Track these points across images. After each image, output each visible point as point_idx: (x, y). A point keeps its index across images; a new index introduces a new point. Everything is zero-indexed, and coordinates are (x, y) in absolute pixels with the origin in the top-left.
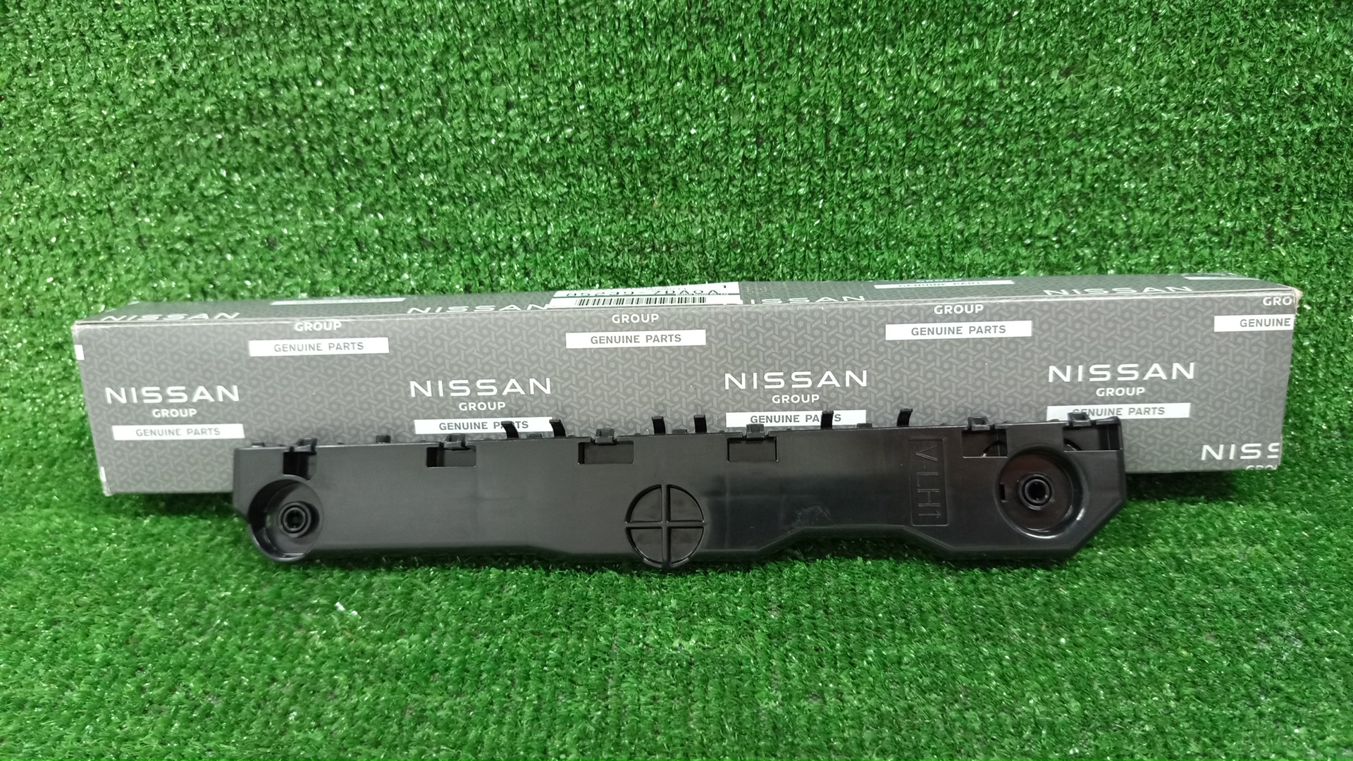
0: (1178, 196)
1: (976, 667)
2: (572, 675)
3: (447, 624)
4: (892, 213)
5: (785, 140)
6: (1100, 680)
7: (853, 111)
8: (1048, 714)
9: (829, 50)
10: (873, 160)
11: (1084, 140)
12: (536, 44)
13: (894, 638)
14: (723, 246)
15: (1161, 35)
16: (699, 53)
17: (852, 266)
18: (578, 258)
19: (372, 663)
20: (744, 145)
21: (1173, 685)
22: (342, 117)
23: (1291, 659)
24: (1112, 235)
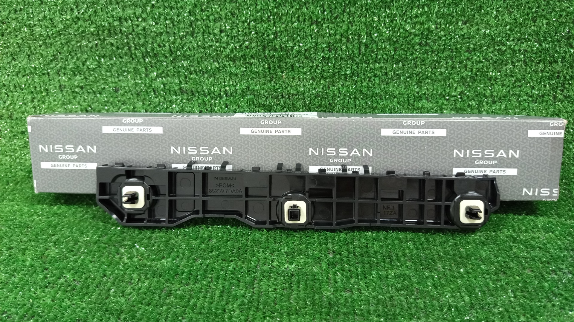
0: (514, 79)
1: (422, 281)
2: (238, 278)
3: (184, 254)
4: (387, 84)
5: (341, 49)
6: (479, 288)
7: (371, 37)
8: (455, 302)
9: (361, 10)
10: (380, 59)
11: (473, 53)
12: (234, 4)
13: (385, 267)
14: (313, 96)
15: (507, 7)
16: (304, 10)
17: (369, 106)
18: (249, 100)
19: (149, 270)
20: (323, 51)
21: (513, 291)
22: (149, 35)
23: (567, 282)
24: (485, 96)
